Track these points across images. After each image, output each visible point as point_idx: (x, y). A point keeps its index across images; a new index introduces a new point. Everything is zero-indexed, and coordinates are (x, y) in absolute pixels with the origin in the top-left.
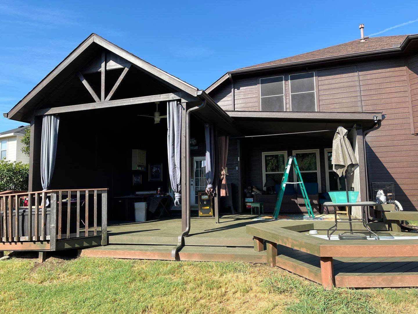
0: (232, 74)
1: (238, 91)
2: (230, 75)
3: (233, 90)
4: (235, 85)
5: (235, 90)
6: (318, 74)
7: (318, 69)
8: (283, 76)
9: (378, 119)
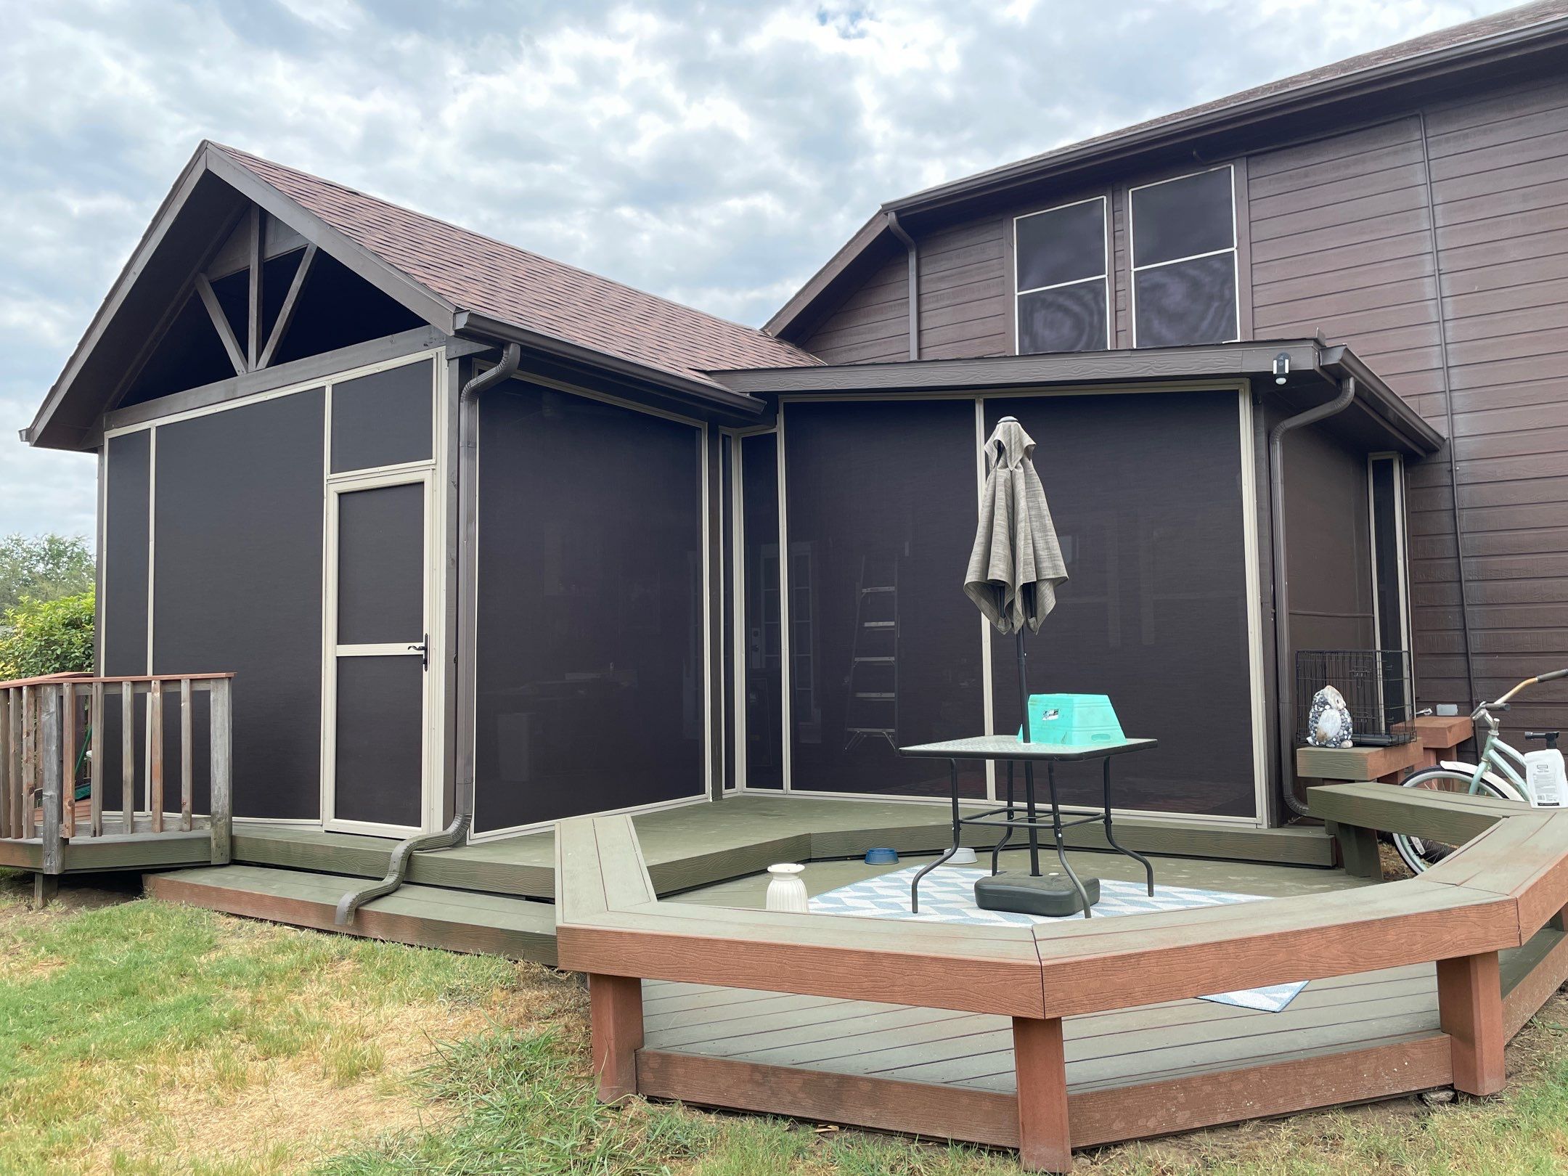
0: (898, 213)
2: (892, 216)
4: (923, 255)
5: (922, 273)
6: (1250, 173)
7: (1247, 150)
8: (1105, 198)
9: (1287, 371)
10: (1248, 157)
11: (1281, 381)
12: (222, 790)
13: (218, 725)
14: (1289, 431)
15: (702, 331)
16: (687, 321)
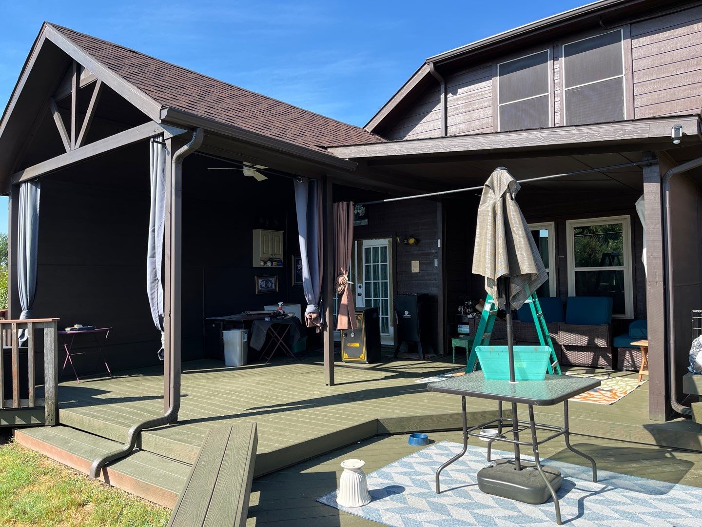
0: (435, 64)
1: (456, 97)
2: (432, 65)
3: (442, 96)
4: (448, 86)
5: (448, 96)
6: (632, 33)
7: (630, 21)
8: (549, 50)
9: (681, 135)
10: (631, 24)
11: (676, 142)
12: (51, 384)
13: (48, 348)
14: (675, 175)
15: (328, 127)
16: (322, 122)
